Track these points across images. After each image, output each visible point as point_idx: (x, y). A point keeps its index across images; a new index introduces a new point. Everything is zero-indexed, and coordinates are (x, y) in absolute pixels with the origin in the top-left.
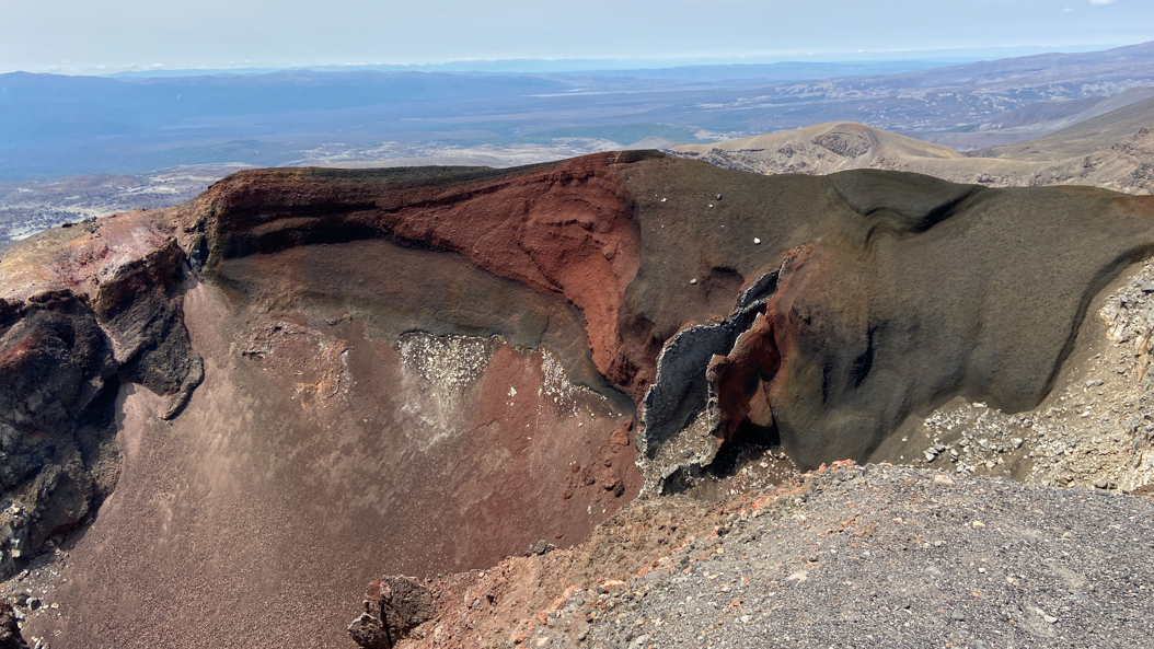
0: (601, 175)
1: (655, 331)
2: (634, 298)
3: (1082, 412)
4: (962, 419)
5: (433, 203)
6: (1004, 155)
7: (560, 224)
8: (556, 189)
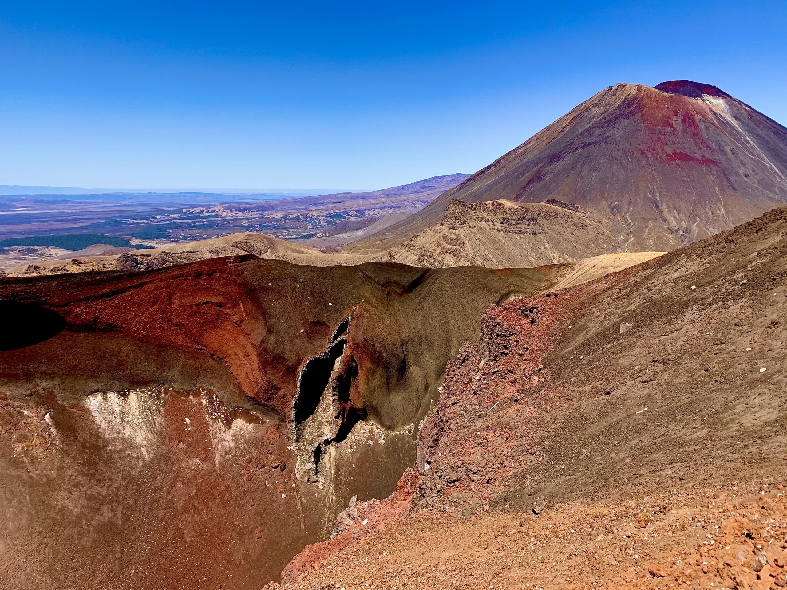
0: (223, 271)
1: (289, 363)
2: (269, 345)
5: (95, 298)
6: (343, 252)
7: (198, 305)
8: (190, 281)
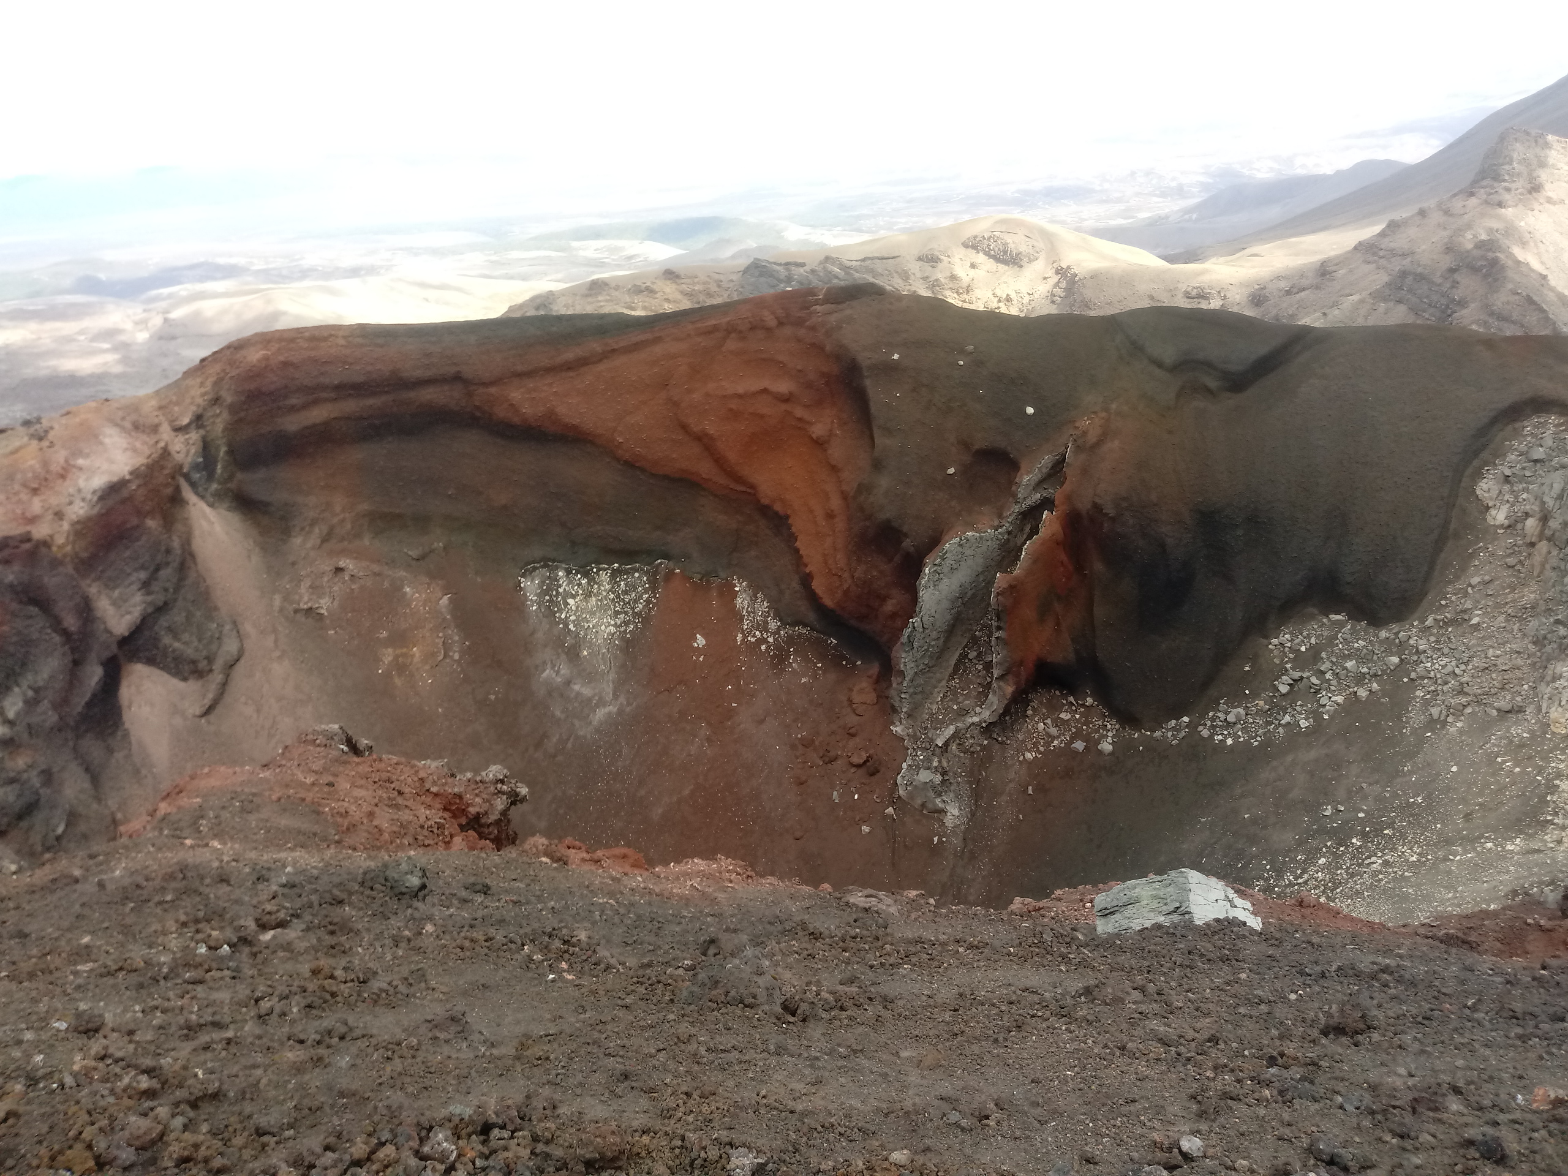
0: (800, 323)
1: (908, 545)
2: (872, 499)
3: (1470, 619)
4: (1317, 638)
7: (744, 396)
8: (732, 344)
